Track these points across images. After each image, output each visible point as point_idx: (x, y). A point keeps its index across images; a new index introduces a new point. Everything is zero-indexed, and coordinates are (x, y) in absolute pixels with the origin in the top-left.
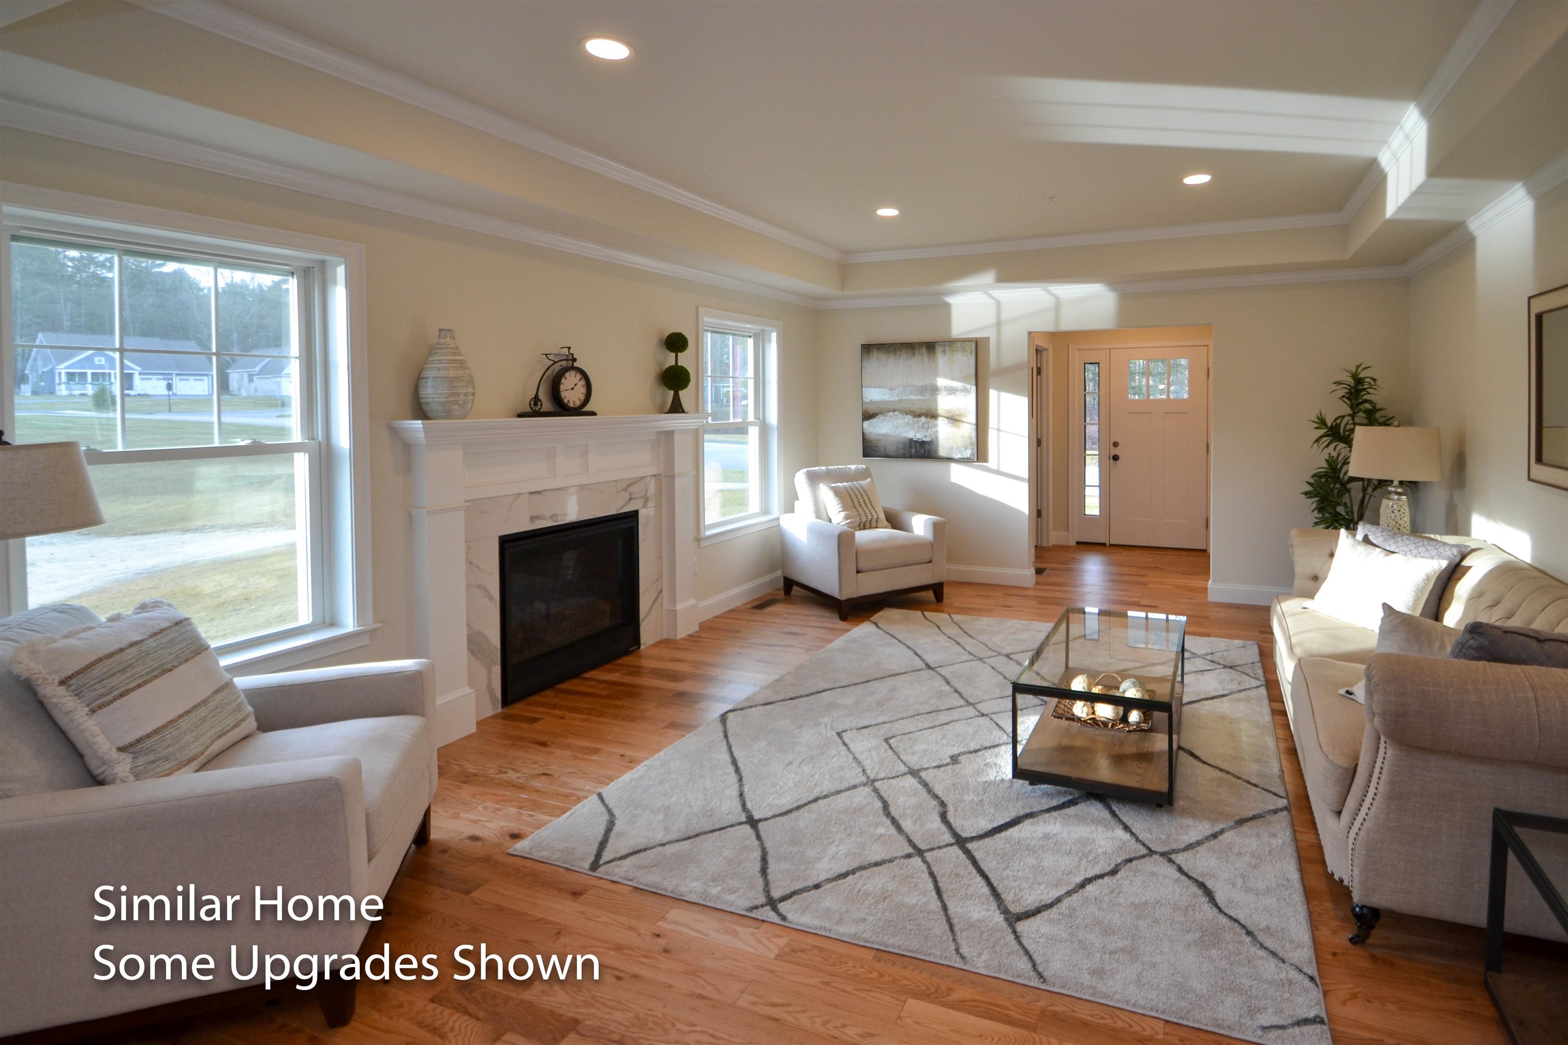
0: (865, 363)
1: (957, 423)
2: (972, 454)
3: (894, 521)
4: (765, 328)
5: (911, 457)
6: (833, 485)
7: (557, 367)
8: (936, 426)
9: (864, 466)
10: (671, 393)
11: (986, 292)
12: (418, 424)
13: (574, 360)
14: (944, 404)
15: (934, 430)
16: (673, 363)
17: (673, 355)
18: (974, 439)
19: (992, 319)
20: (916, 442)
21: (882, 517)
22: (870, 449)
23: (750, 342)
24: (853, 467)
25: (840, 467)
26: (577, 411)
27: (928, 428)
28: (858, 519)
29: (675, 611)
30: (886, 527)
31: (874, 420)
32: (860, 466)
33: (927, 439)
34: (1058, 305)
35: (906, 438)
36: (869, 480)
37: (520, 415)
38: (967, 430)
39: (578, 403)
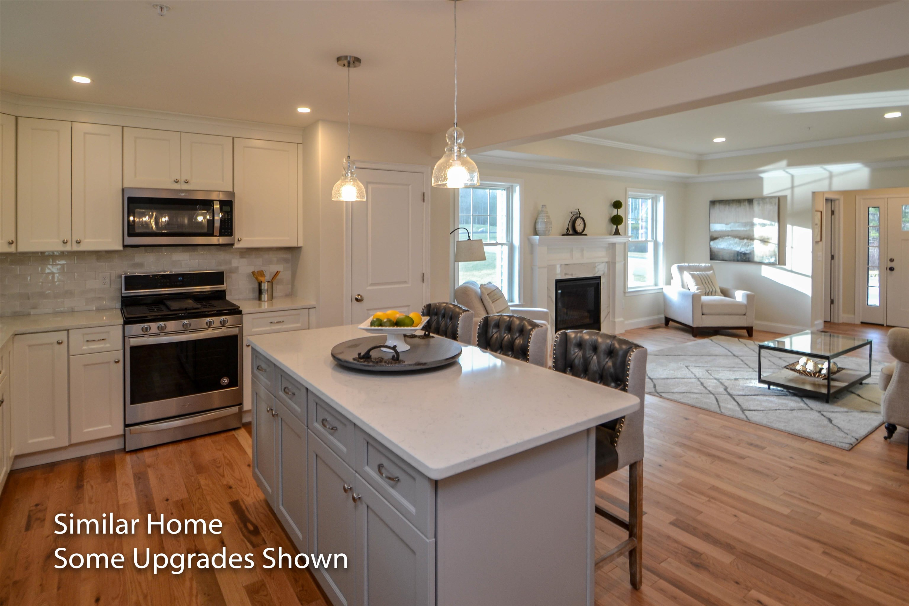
0: (711, 211)
1: (766, 243)
2: (776, 260)
3: (725, 293)
4: (657, 195)
5: (738, 261)
6: (691, 273)
7: (574, 217)
8: (752, 244)
9: (709, 265)
10: (615, 226)
11: (784, 170)
12: (537, 237)
13: (580, 214)
14: (758, 232)
15: (752, 246)
16: (616, 214)
17: (616, 210)
18: (777, 252)
19: (789, 185)
20: (741, 253)
21: (718, 290)
22: (713, 256)
23: (650, 201)
24: (703, 265)
25: (696, 264)
26: (581, 234)
27: (748, 246)
28: (704, 290)
29: (615, 322)
30: (721, 296)
31: (717, 241)
32: (707, 265)
33: (748, 252)
34: (831, 176)
35: (735, 251)
36: (712, 272)
37: (563, 235)
38: (773, 247)
39: (581, 231)
